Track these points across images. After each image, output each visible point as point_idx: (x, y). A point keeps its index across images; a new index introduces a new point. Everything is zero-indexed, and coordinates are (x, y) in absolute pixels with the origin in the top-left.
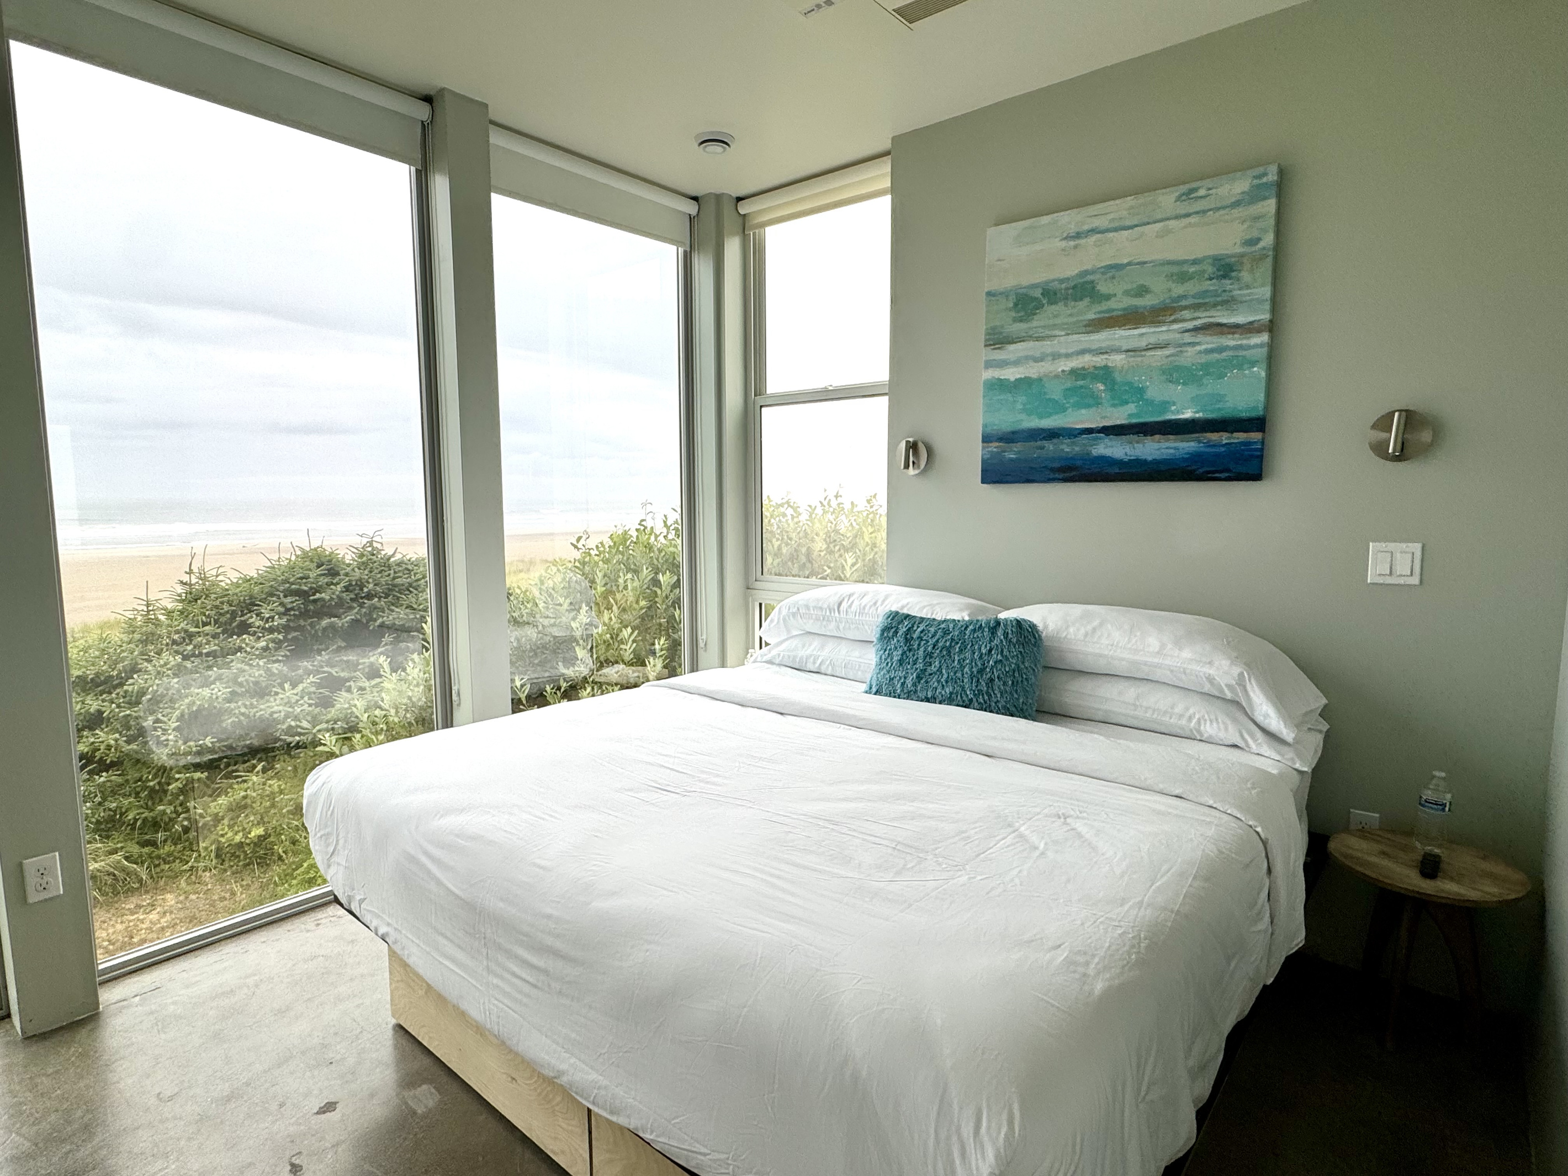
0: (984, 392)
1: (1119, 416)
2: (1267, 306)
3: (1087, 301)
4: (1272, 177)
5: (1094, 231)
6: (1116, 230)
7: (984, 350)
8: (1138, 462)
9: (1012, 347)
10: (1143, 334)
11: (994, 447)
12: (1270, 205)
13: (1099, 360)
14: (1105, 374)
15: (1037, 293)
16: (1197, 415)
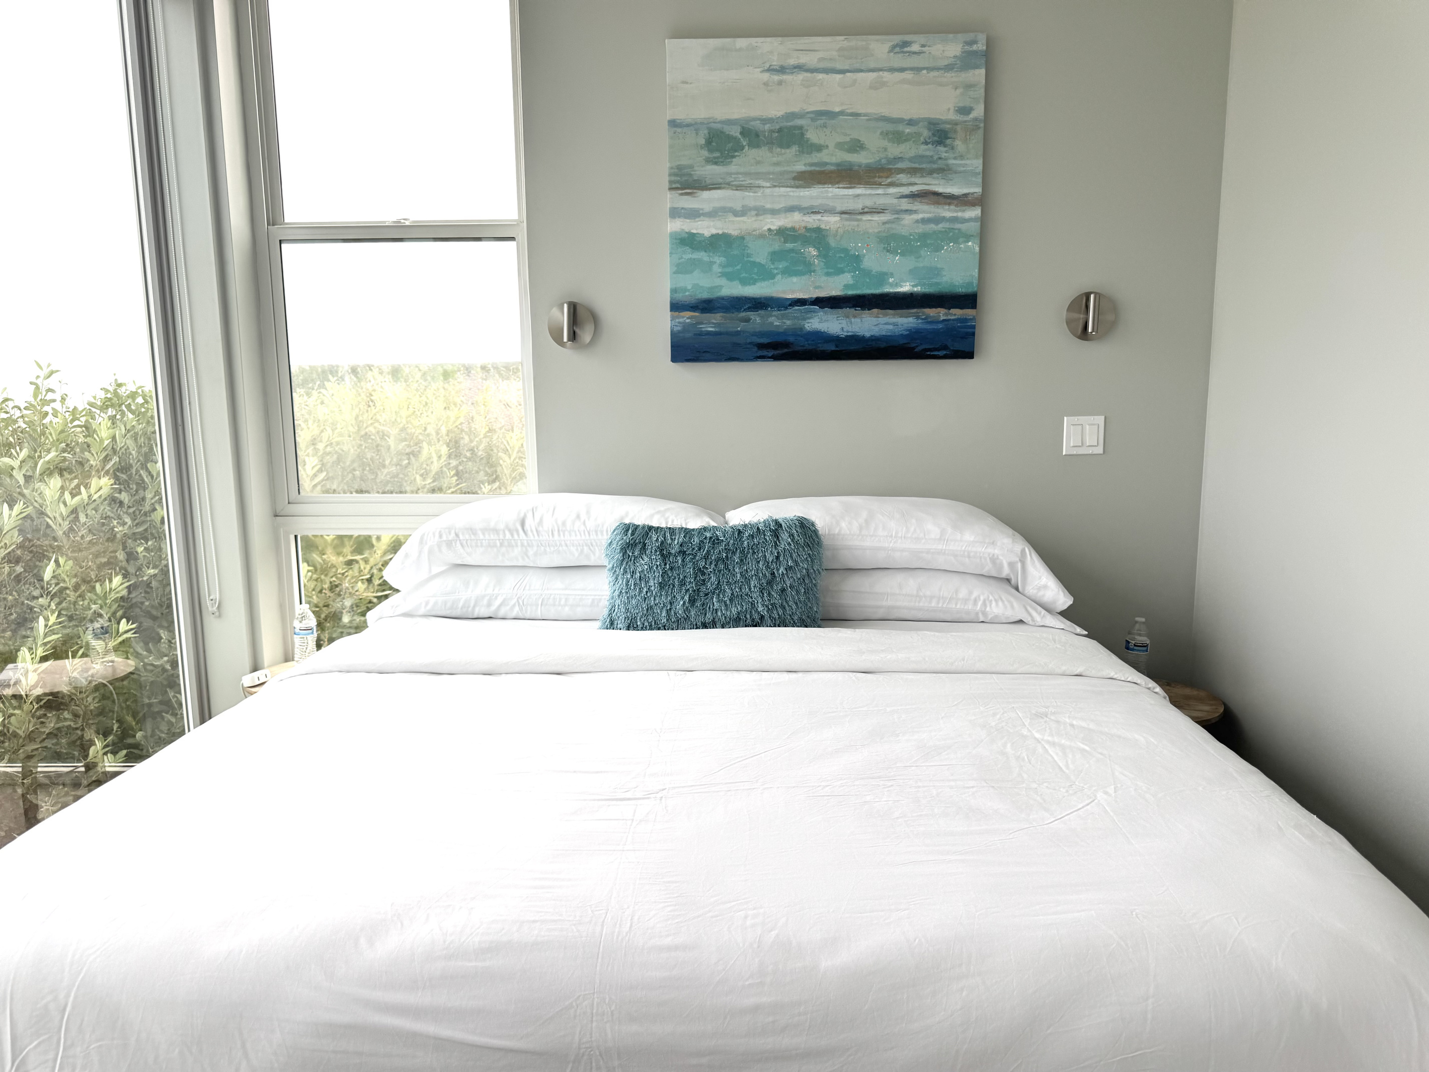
0: (672, 248)
1: (835, 287)
2: (979, 180)
3: (794, 149)
4: (981, 46)
5: (799, 68)
6: (827, 71)
7: (669, 195)
8: (854, 339)
9: (706, 194)
10: (858, 196)
11: (686, 317)
12: (979, 75)
13: (812, 221)
14: (817, 236)
15: (735, 132)
16: (915, 289)
